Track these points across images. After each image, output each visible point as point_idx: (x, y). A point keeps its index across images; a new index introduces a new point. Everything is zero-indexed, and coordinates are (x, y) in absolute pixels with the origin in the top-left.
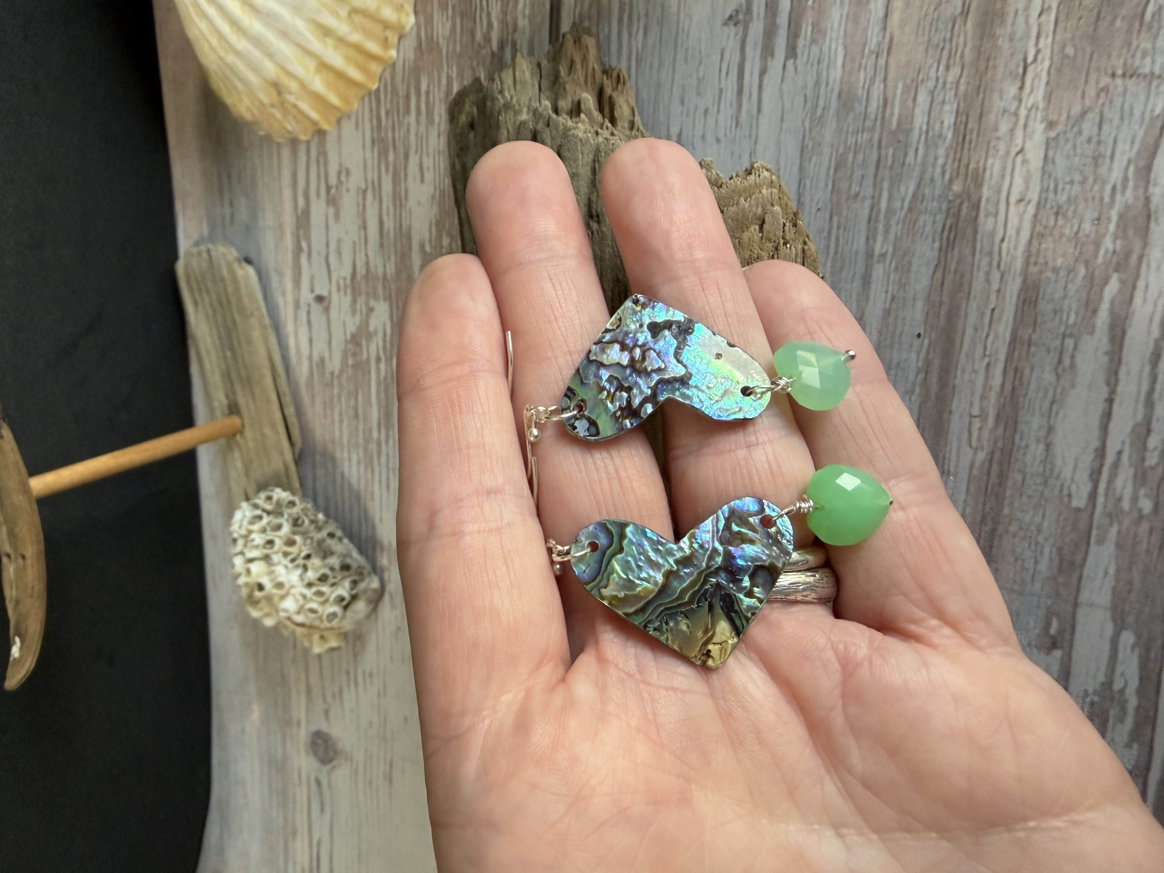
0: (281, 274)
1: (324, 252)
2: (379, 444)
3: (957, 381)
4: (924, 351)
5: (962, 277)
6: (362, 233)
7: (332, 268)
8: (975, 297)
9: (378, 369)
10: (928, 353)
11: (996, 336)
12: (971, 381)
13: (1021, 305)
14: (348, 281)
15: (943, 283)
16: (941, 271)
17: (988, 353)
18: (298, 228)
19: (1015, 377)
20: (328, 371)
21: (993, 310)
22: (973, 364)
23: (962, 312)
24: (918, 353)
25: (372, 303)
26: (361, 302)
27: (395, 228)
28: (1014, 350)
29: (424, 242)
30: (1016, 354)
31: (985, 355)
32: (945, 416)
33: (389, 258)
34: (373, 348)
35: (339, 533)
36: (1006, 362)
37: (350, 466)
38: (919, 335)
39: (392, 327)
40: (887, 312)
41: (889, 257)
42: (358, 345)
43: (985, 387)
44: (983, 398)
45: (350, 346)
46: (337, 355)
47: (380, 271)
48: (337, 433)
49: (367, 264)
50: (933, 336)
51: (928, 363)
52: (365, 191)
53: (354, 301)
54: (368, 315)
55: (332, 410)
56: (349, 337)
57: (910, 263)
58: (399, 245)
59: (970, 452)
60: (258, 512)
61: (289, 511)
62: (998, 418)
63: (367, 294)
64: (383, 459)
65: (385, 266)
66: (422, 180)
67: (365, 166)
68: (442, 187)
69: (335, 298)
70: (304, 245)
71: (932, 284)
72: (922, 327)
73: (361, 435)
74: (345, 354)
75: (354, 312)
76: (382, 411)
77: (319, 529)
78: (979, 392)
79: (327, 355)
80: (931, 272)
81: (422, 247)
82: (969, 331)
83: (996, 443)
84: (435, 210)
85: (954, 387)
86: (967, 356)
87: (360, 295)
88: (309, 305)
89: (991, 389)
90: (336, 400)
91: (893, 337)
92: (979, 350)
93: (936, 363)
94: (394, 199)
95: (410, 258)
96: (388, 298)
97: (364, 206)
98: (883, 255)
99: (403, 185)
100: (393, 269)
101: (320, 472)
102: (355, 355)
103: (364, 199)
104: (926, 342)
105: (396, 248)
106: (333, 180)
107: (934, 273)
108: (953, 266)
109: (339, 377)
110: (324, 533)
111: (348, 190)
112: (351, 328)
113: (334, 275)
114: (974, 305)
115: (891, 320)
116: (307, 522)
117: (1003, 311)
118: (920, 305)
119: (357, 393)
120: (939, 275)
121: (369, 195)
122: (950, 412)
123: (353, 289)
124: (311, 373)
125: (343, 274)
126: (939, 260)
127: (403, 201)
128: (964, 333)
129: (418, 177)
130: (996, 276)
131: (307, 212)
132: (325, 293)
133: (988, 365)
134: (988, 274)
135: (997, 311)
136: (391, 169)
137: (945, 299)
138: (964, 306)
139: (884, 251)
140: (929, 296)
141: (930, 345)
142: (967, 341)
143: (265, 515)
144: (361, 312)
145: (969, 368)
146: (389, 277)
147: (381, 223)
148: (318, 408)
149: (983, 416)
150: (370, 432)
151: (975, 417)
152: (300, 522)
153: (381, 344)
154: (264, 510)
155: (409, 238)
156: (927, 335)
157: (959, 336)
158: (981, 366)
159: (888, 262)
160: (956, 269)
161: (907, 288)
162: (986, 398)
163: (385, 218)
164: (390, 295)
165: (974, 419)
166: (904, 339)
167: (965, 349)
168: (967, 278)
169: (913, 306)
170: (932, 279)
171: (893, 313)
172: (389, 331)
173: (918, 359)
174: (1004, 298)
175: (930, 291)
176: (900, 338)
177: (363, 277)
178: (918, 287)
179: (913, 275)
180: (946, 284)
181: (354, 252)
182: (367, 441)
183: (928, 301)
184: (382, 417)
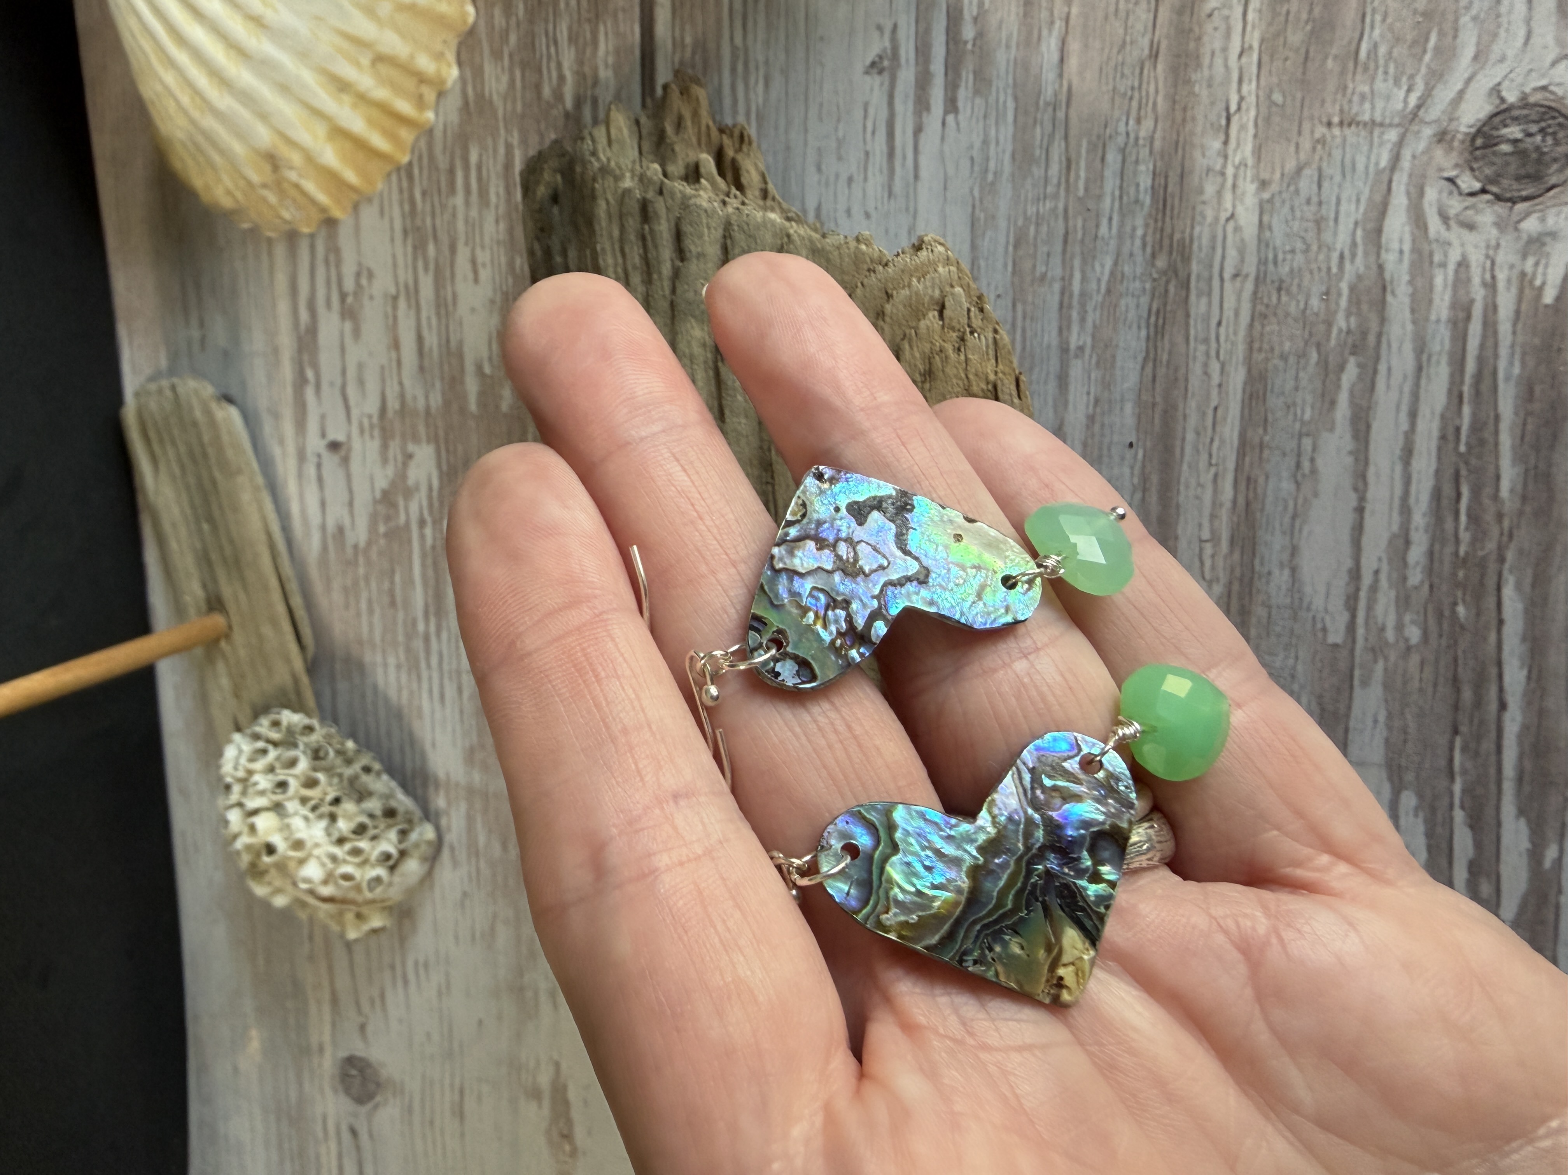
0: (276, 416)
1: (338, 382)
2: (427, 639)
3: (1181, 498)
4: (1139, 464)
5: (1176, 370)
6: (394, 355)
7: (352, 402)
8: (1193, 393)
9: (422, 537)
10: (1144, 467)
11: (1222, 441)
12: (1197, 497)
13: (1247, 401)
14: (375, 420)
15: (1154, 379)
16: (1150, 365)
17: (1214, 461)
18: (300, 351)
19: (1248, 488)
20: (349, 543)
21: (1216, 409)
22: (1198, 476)
23: (1180, 414)
24: (1132, 468)
25: (411, 447)
26: (394, 447)
27: (440, 345)
28: (1244, 455)
29: (482, 360)
30: (1247, 459)
31: (1210, 464)
33: (433, 385)
34: (414, 507)
35: (377, 766)
36: (1236, 470)
37: (386, 672)
38: (1131, 445)
39: (441, 478)
40: (1091, 419)
41: (1088, 351)
42: (393, 505)
43: (1214, 503)
44: (1213, 517)
45: (382, 509)
46: (363, 522)
47: (421, 403)
48: (365, 628)
49: (402, 396)
50: (1149, 444)
51: (1145, 478)
52: (395, 298)
53: (385, 447)
54: (405, 465)
55: (357, 597)
56: (378, 495)
57: (1114, 357)
58: (446, 367)
60: (260, 744)
61: (305, 739)
62: (1232, 542)
63: (403, 436)
64: (434, 661)
65: (427, 397)
66: (476, 280)
67: (395, 265)
68: (505, 289)
69: (356, 444)
70: (310, 374)
71: (1141, 382)
72: (1134, 433)
73: (400, 629)
74: (374, 520)
75: (385, 461)
76: (431, 592)
77: (349, 762)
78: (1207, 512)
79: (347, 522)
80: (1138, 367)
81: (479, 368)
82: (1190, 436)
83: (1232, 570)
85: (1178, 506)
86: (1190, 467)
87: (393, 437)
88: (319, 456)
89: (1221, 505)
90: (362, 584)
91: (1100, 449)
92: (1204, 457)
93: (1155, 479)
94: (438, 306)
95: (462, 383)
96: (434, 439)
97: (395, 318)
98: (1081, 349)
99: (449, 289)
100: (440, 399)
101: (342, 686)
102: (388, 519)
103: (395, 308)
104: (1141, 453)
105: (442, 372)
106: (349, 284)
107: (1143, 368)
108: (1165, 357)
109: (366, 552)
110: (357, 767)
111: (371, 298)
112: (381, 483)
113: (355, 413)
114: (1193, 404)
115: (1097, 428)
116: (332, 753)
117: (1227, 409)
118: (1129, 408)
119: (393, 572)
120: (1149, 369)
121: (402, 304)
123: (383, 430)
124: (325, 548)
125: (367, 410)
126: (1147, 352)
127: (451, 308)
128: (1183, 440)
129: (470, 276)
130: (1215, 366)
131: (313, 330)
132: (340, 437)
133: (1216, 476)
134: (1206, 365)
135: (1220, 412)
136: (432, 266)
137: (1158, 399)
138: (1181, 406)
139: (1081, 343)
140: (1139, 396)
141: (1144, 456)
142: (1188, 449)
143: (270, 748)
144: (395, 460)
145: (1193, 482)
146: (433, 411)
147: (420, 339)
148: (337, 597)
149: (1215, 539)
150: (414, 623)
151: (1206, 541)
152: (322, 754)
153: (425, 503)
154: (269, 741)
155: (461, 356)
156: (1140, 443)
157: (1178, 443)
158: (1207, 478)
159: (1087, 356)
160: (1168, 362)
161: (1112, 387)
162: (1216, 517)
163: (425, 333)
164: (436, 435)
165: (1203, 545)
166: (1114, 450)
167: (1187, 458)
168: (1182, 371)
169: (1122, 409)
170: (1141, 375)
171: (1098, 418)
172: (436, 483)
173: (1132, 474)
174: (1227, 393)
175: (1140, 390)
176: (1109, 450)
177: (395, 412)
178: (1126, 385)
179: (1118, 373)
180: (1159, 380)
181: (383, 381)
182: (409, 637)
183: (1139, 402)
184: (430, 600)
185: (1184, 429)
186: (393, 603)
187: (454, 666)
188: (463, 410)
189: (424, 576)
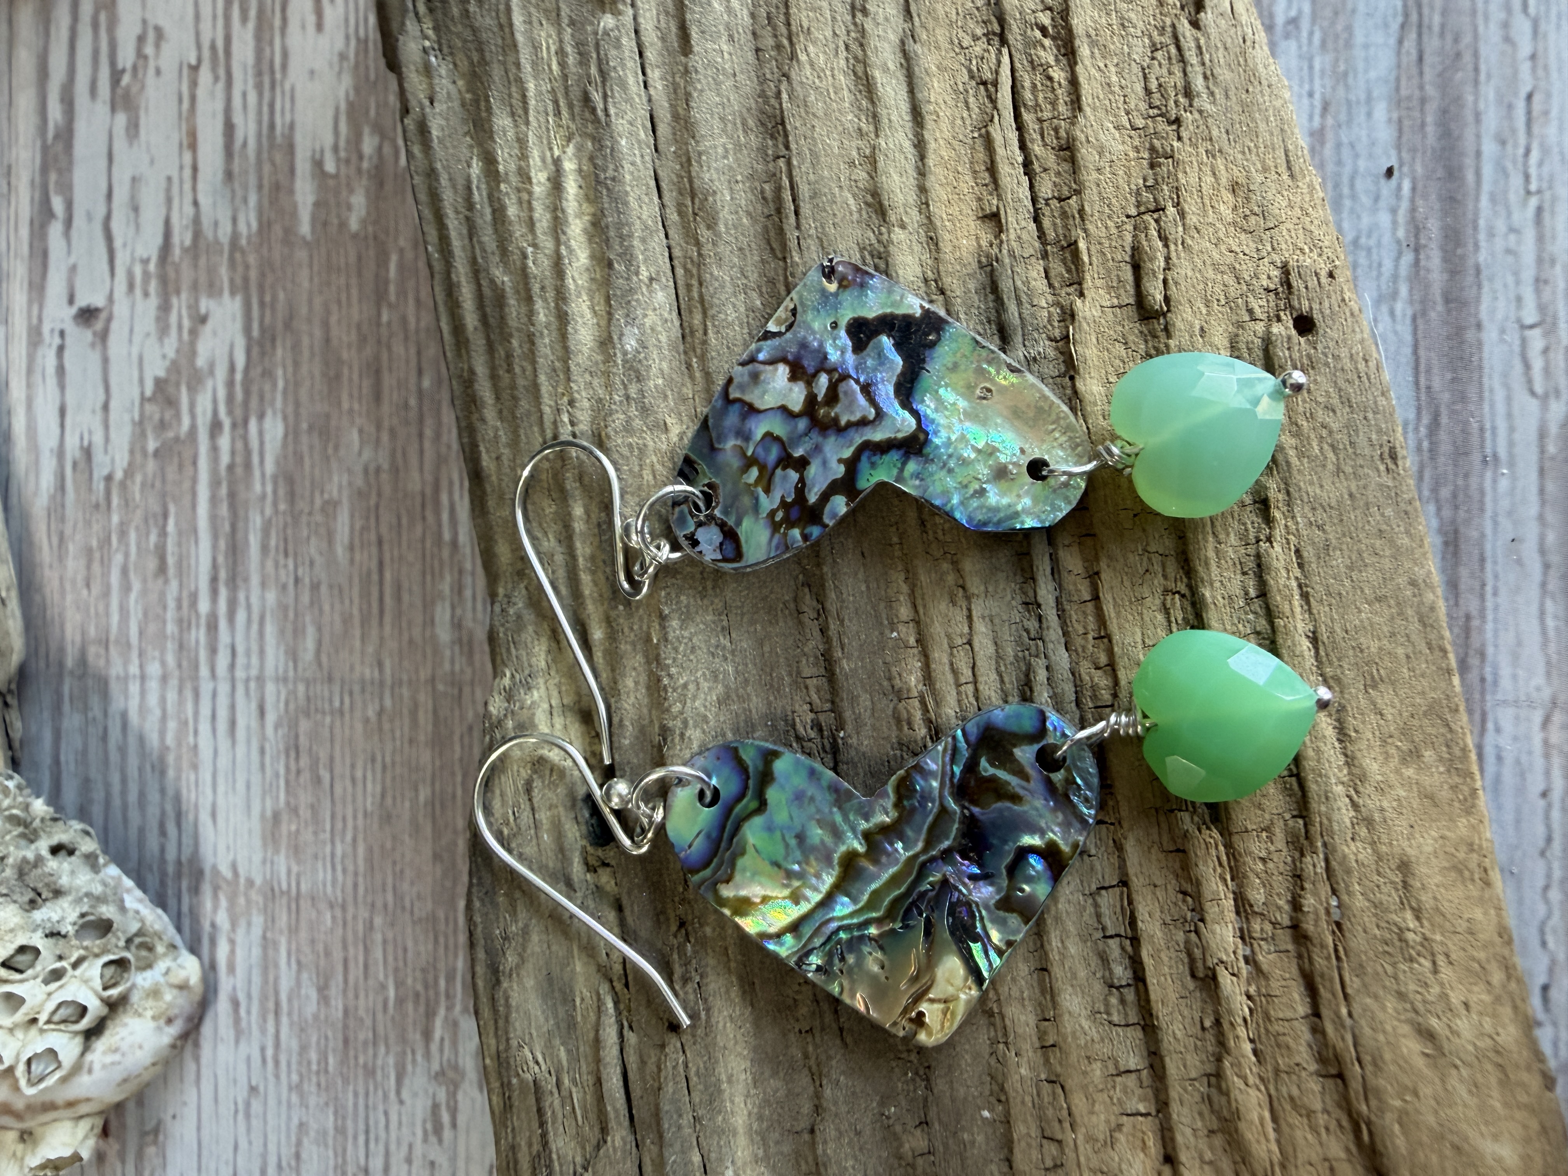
1: (100, 211)
2: (212, 627)
3: (1483, 257)
4: (1405, 205)
5: (1456, 40)
6: (187, 157)
7: (118, 243)
8: (1489, 76)
9: (214, 449)
10: (1413, 210)
12: (1508, 251)
14: (152, 267)
15: (1420, 59)
16: (1412, 34)
17: (1533, 187)
18: (45, 170)
20: (99, 473)
21: (1529, 97)
22: (1509, 215)
23: (1468, 112)
24: (1394, 211)
25: (205, 305)
26: (180, 305)
27: (259, 135)
29: (322, 152)
31: (1528, 193)
32: (1470, 335)
33: (245, 200)
34: (204, 403)
35: (87, 846)
37: (143, 693)
38: (1390, 172)
41: (1305, 24)
42: (172, 403)
43: (1540, 261)
44: (1539, 282)
45: (151, 410)
46: (122, 437)
47: (225, 231)
48: (115, 618)
49: (197, 221)
50: (1419, 169)
51: (1416, 228)
52: (195, 69)
53: (165, 308)
54: (194, 333)
55: (105, 563)
56: (149, 392)
57: (1349, 28)
58: (267, 168)
59: (1533, 405)
63: (195, 287)
65: (234, 220)
66: (319, 27)
67: (197, 17)
69: (121, 309)
70: (57, 204)
71: (1399, 66)
72: (1393, 153)
73: (171, 614)
74: (140, 425)
75: (163, 330)
78: (1528, 274)
79: (98, 438)
80: (1392, 41)
81: (318, 164)
82: (1489, 148)
84: (347, 81)
85: (1478, 271)
86: (1493, 200)
87: (178, 292)
88: (62, 334)
89: (1553, 262)
90: (114, 539)
92: (1516, 181)
93: (1434, 227)
94: (259, 74)
95: (291, 192)
96: (240, 287)
97: (193, 98)
98: (1294, 22)
101: (72, 721)
102: (162, 426)
103: (194, 84)
104: (1406, 185)
105: (260, 179)
106: (126, 57)
107: (1400, 42)
108: (1437, 19)
109: (123, 485)
111: (158, 72)
112: (156, 368)
113: (122, 259)
114: (1489, 92)
117: (1547, 97)
118: (1381, 111)
119: (165, 516)
120: (1410, 44)
121: (205, 76)
122: (1479, 326)
123: (164, 281)
124: (61, 487)
125: (141, 251)
126: (1406, 15)
127: (278, 76)
128: (1478, 154)
129: (311, 19)
131: (66, 134)
132: (98, 301)
133: (1539, 210)
136: (253, 13)
137: (1430, 91)
138: (1470, 98)
139: (1293, 13)
140: (1397, 89)
141: (1414, 189)
142: (1488, 170)
144: (180, 327)
145: (1501, 226)
146: (243, 241)
147: (229, 128)
148: (74, 565)
149: (1546, 322)
150: (194, 600)
151: (1531, 327)
153: (222, 394)
155: (290, 149)
156: (1405, 169)
157: (1469, 161)
158: (1524, 216)
159: (1305, 34)
160: (1443, 26)
161: (1350, 80)
162: (1546, 282)
163: (238, 119)
164: (246, 280)
165: (1529, 333)
166: (1359, 185)
167: (1486, 187)
168: (1467, 39)
169: (1369, 115)
170: (1399, 53)
171: (1330, 135)
172: (240, 361)
173: (1395, 223)
174: (1546, 68)
175: (1398, 80)
176: (1352, 186)
177: (185, 250)
178: (1373, 74)
179: (1358, 53)
180: (1429, 59)
181: (169, 200)
182: (184, 625)
183: (1398, 101)
184: (221, 559)
185: (1478, 136)
186: (162, 569)
187: (254, 672)
188: (289, 232)
189: (214, 518)
